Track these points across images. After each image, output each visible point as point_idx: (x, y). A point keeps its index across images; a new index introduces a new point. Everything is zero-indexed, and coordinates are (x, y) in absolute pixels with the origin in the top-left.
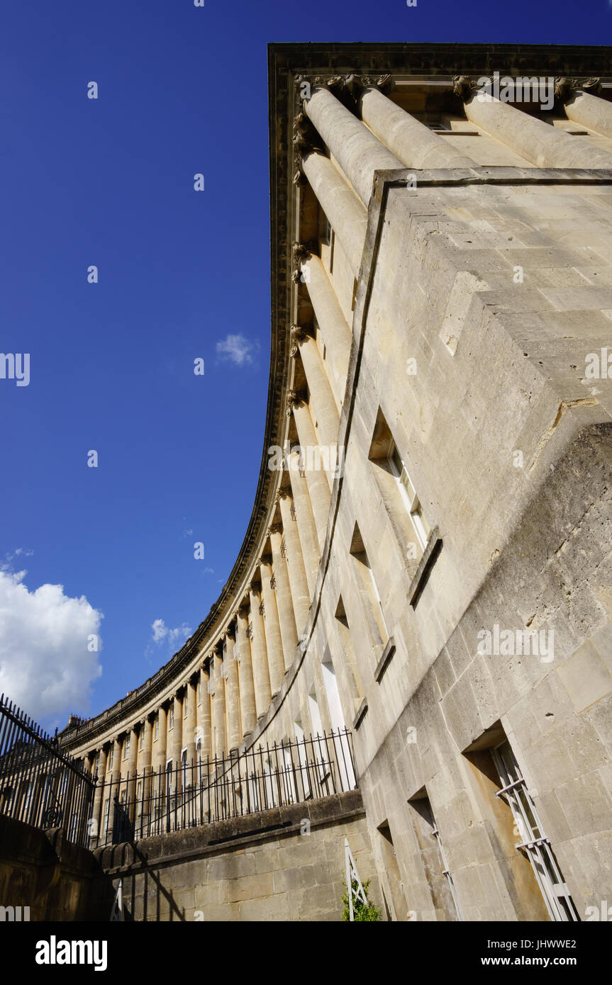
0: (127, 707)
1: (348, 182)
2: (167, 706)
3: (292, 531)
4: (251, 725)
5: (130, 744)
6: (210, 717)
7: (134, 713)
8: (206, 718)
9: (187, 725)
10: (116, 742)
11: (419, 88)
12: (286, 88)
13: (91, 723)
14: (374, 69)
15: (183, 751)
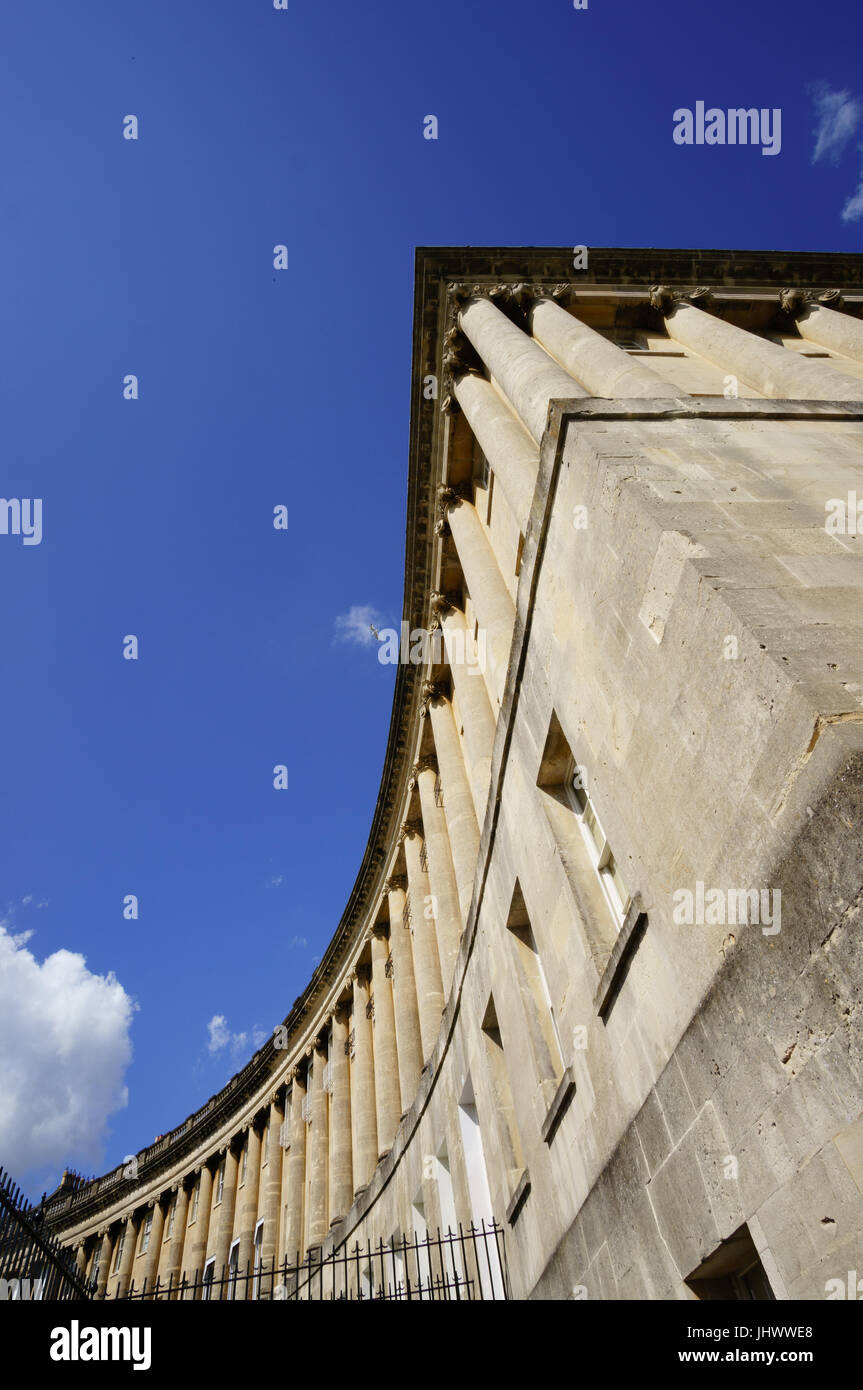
0: (153, 1162)
1: (515, 412)
2: (215, 1163)
3: (420, 888)
4: (343, 1206)
5: (151, 1228)
6: (279, 1188)
7: (163, 1172)
8: (274, 1188)
9: (243, 1199)
10: (130, 1222)
11: (606, 300)
12: (437, 298)
13: (96, 1185)
14: (548, 278)
15: (233, 1245)
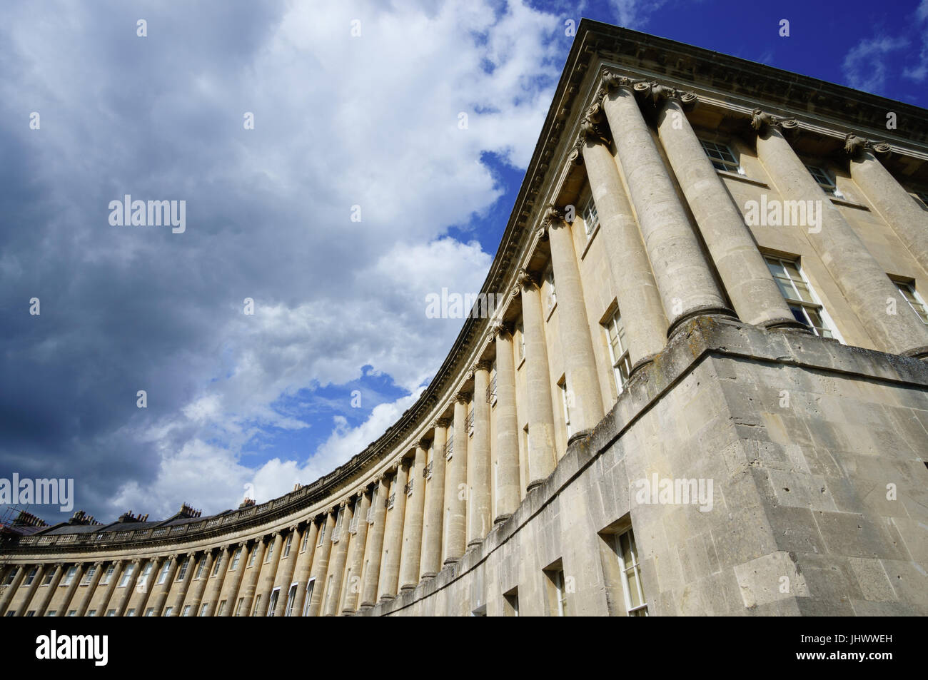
0: (244, 521)
2: (286, 533)
3: (461, 442)
4: (370, 597)
5: (240, 556)
6: (327, 564)
7: (250, 528)
8: (324, 563)
9: (302, 561)
10: (225, 551)
11: (718, 109)
12: (587, 65)
13: (205, 522)
14: (677, 71)
15: (292, 585)
